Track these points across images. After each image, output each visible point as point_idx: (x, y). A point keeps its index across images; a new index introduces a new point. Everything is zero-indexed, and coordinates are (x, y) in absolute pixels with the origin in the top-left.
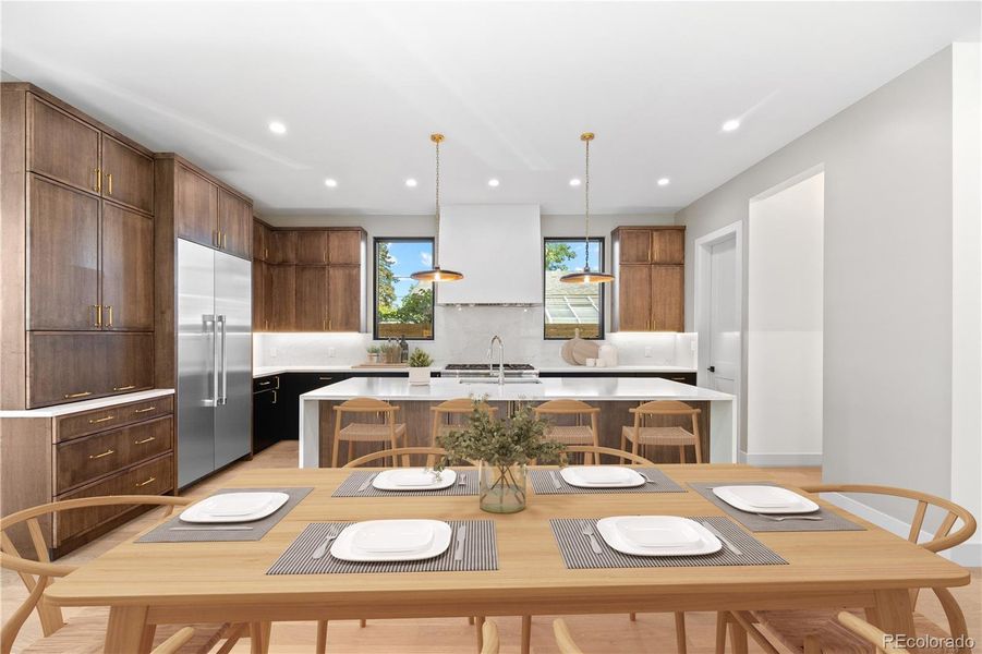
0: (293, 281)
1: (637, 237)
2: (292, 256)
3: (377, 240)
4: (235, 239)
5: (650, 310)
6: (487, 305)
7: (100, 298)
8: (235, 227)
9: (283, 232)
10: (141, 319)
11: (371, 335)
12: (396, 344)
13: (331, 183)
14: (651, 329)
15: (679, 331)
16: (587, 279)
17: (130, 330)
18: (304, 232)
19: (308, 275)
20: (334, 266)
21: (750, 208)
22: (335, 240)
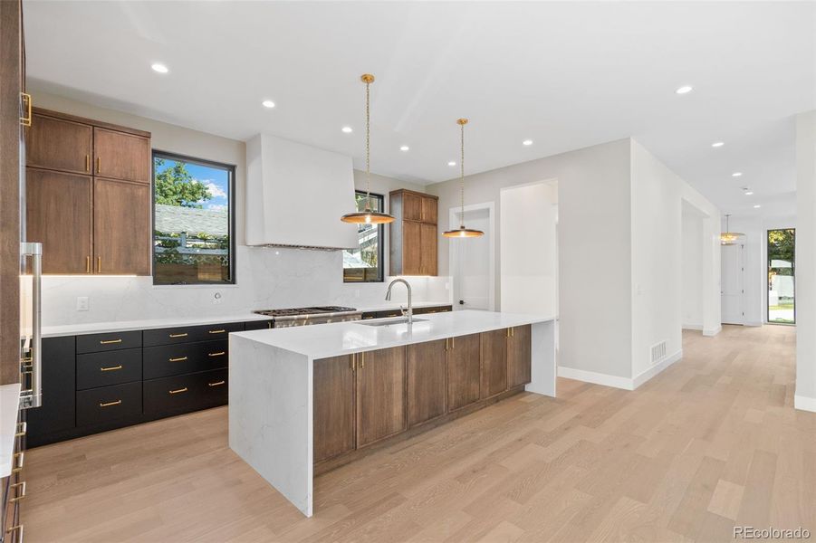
1: (413, 199)
3: (154, 153)
5: (421, 258)
11: (150, 278)
14: (421, 273)
15: (433, 275)
20: (105, 179)
21: (501, 195)
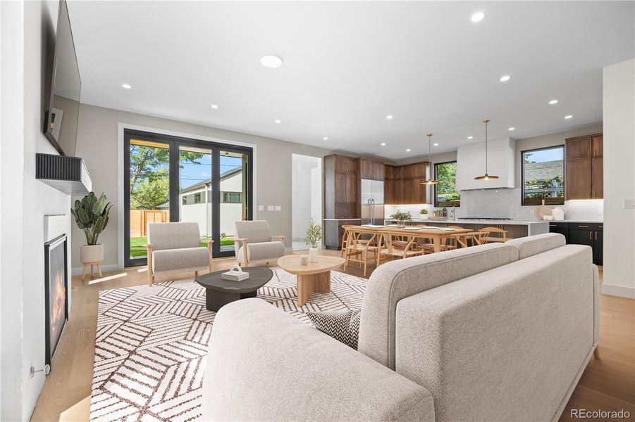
0: (402, 185)
1: (580, 142)
2: (402, 176)
3: (435, 165)
4: (378, 175)
5: (591, 185)
6: (492, 189)
7: (346, 196)
8: (378, 172)
9: (399, 167)
10: (354, 201)
11: (433, 205)
12: (442, 209)
13: (408, 150)
14: (591, 197)
16: (486, 178)
17: (351, 203)
18: (406, 166)
19: (407, 182)
20: (416, 178)
22: (416, 168)
